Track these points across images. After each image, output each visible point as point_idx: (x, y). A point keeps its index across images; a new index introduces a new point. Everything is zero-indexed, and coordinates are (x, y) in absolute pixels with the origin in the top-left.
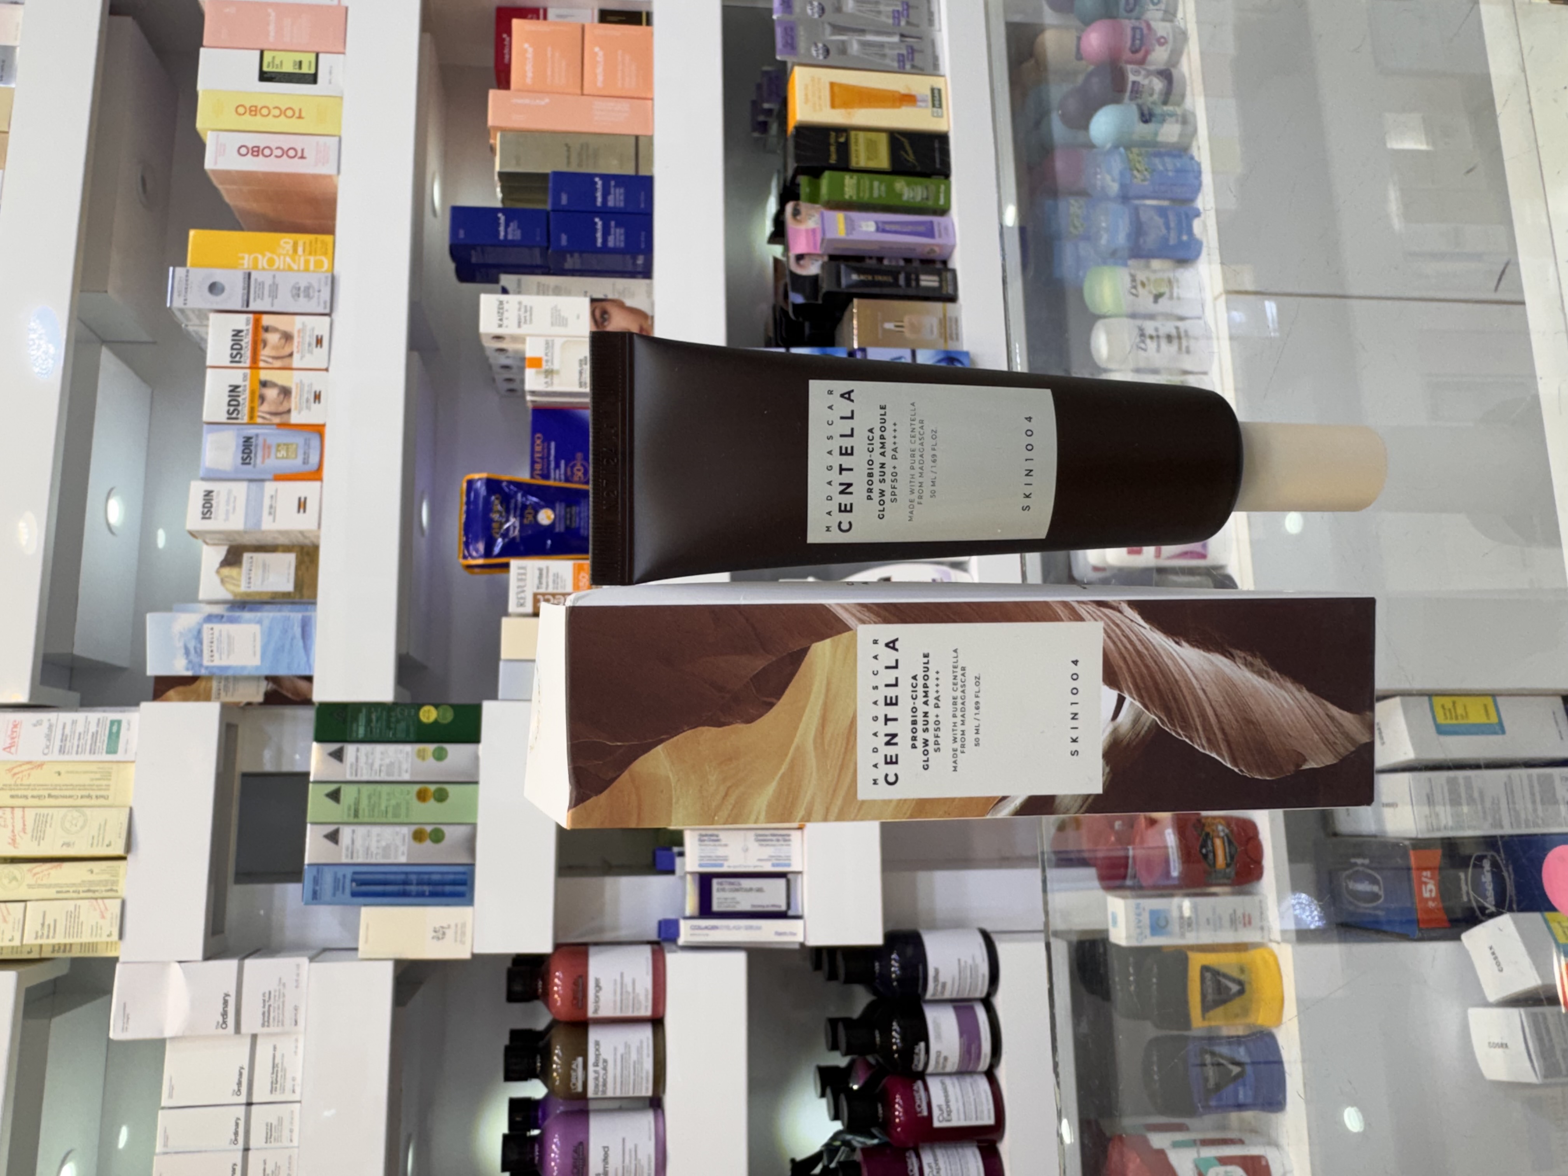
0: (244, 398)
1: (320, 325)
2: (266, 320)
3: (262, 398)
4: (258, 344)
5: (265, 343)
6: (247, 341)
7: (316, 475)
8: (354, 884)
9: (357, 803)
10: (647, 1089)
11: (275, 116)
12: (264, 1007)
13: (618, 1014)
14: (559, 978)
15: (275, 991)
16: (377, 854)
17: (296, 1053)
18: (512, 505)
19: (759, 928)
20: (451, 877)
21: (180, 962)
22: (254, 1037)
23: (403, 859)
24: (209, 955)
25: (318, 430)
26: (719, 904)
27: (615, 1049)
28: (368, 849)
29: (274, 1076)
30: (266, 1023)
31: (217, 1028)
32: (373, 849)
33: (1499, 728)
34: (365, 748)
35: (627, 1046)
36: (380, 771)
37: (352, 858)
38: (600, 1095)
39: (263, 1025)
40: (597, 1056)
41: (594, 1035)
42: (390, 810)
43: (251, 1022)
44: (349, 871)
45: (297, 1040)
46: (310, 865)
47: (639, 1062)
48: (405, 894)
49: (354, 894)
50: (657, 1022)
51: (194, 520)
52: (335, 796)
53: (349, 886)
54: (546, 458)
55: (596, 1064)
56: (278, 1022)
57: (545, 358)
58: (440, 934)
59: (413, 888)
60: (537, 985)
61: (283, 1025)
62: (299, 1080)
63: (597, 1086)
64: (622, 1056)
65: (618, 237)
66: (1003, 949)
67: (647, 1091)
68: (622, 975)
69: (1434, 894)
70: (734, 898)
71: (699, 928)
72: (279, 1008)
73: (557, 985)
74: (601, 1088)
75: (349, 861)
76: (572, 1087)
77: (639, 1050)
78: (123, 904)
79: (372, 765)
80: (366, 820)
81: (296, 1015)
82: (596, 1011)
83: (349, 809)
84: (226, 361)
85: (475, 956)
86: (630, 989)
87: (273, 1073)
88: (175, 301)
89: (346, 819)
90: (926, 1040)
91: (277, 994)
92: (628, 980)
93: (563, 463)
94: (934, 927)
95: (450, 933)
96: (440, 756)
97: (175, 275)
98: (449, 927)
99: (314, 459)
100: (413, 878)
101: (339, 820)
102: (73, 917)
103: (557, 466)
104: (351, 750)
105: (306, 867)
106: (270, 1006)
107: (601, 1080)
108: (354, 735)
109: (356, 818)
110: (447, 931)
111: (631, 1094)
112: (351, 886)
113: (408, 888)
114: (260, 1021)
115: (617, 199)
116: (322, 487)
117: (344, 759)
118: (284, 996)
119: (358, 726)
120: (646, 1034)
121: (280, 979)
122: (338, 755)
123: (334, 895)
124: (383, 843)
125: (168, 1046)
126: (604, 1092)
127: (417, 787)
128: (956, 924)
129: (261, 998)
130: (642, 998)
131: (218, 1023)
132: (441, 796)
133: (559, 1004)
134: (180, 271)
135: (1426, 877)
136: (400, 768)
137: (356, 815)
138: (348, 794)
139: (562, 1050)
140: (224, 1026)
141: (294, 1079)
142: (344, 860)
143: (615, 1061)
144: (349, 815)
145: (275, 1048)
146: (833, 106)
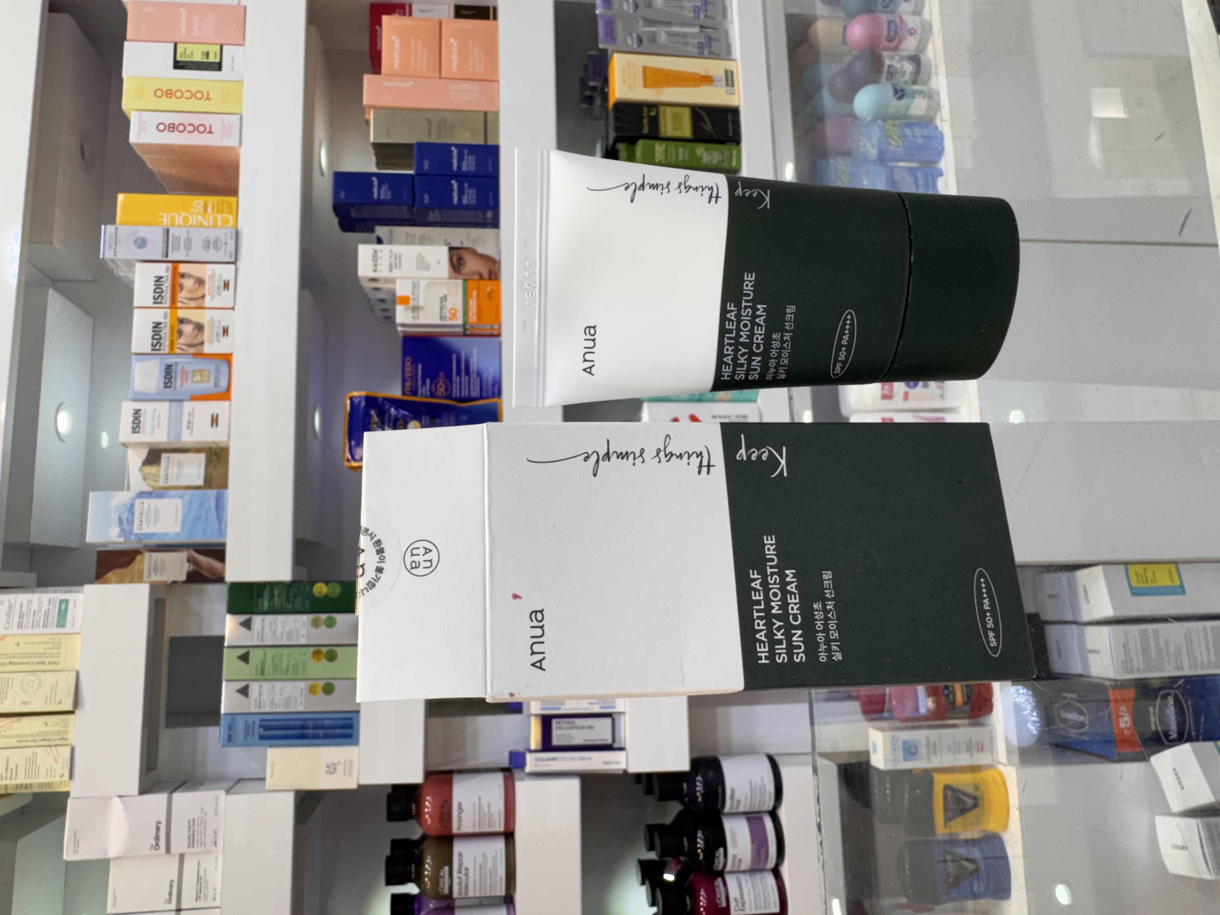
0: (165, 332)
1: (227, 272)
2: (183, 268)
3: (180, 333)
4: (176, 288)
5: (182, 287)
6: (167, 286)
7: (225, 395)
8: (262, 730)
9: (263, 663)
10: (501, 890)
11: (187, 98)
12: (189, 831)
13: (477, 830)
14: (429, 801)
15: (198, 818)
16: (280, 704)
17: (216, 868)
18: (387, 418)
19: (590, 759)
20: (341, 722)
21: (120, 797)
22: (182, 856)
23: (301, 709)
24: (144, 790)
25: (227, 358)
26: (558, 739)
27: (475, 859)
28: (272, 700)
29: (199, 887)
30: (191, 844)
31: (151, 849)
32: (277, 700)
33: (1181, 590)
34: (269, 618)
35: (485, 857)
36: (282, 637)
37: (260, 708)
38: (463, 896)
39: (189, 846)
40: (461, 865)
41: (458, 847)
42: (290, 668)
43: (179, 844)
44: (257, 719)
45: (217, 857)
46: (225, 714)
47: (495, 868)
48: (303, 737)
49: (262, 738)
50: (509, 836)
51: (125, 434)
52: (245, 658)
53: (258, 731)
54: (414, 377)
55: (460, 872)
56: (201, 843)
57: (412, 297)
58: (332, 769)
59: (310, 732)
60: (411, 807)
61: (205, 846)
62: (219, 891)
63: (460, 889)
64: (480, 865)
65: (470, 197)
66: (785, 772)
67: (501, 891)
68: (480, 799)
69: (1128, 725)
70: (570, 735)
71: (542, 760)
72: (201, 832)
73: (428, 808)
74: (463, 891)
75: (257, 710)
76: (440, 890)
77: (495, 860)
78: (73, 750)
79: (275, 632)
80: (271, 677)
81: (215, 837)
82: (459, 828)
83: (257, 669)
84: (150, 302)
85: (361, 788)
86: (486, 810)
87: (197, 885)
88: (106, 253)
89: (254, 677)
90: (724, 844)
91: (200, 820)
92: (484, 803)
93: (428, 381)
94: (731, 753)
95: (340, 769)
96: (331, 624)
97: (107, 231)
98: (339, 763)
99: (223, 383)
100: (310, 723)
101: (248, 677)
102: (31, 762)
103: (424, 383)
104: (257, 620)
105: (222, 716)
106: (194, 831)
107: (463, 884)
108: (260, 608)
109: (262, 675)
110: (338, 767)
111: (488, 894)
112: (259, 731)
113: (305, 732)
114: (186, 843)
115: (469, 164)
116: (230, 406)
117: (252, 628)
118: (205, 822)
119: (263, 601)
120: (500, 845)
121: (202, 809)
122: (247, 624)
123: (246, 738)
124: (285, 696)
125: (112, 865)
126: (466, 893)
127: (312, 650)
128: (749, 751)
129: (187, 824)
130: (496, 817)
131: (152, 845)
132: (331, 657)
133: (429, 822)
134: (110, 228)
135: (1123, 711)
136: (298, 634)
137: (263, 672)
138: (255, 656)
139: (432, 859)
140: (157, 848)
141: (215, 889)
142: (253, 710)
143: (475, 869)
144: (257, 674)
145: (199, 864)
146: (645, 86)
